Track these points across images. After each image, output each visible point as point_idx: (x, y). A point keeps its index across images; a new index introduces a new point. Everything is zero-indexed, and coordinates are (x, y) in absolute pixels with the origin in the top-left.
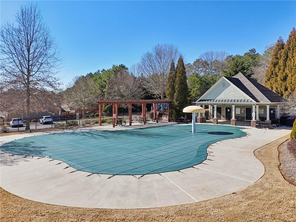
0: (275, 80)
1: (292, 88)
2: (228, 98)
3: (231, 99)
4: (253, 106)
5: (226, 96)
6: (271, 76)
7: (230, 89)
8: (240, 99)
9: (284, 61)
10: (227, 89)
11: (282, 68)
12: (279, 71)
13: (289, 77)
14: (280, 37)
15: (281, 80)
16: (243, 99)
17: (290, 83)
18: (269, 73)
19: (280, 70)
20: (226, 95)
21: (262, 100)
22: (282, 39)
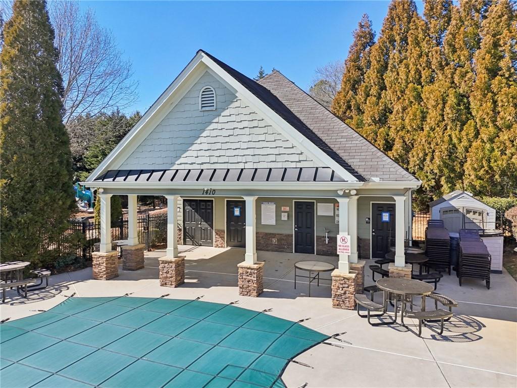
0: (357, 124)
1: (404, 141)
2: (225, 159)
3: (241, 166)
4: (339, 200)
5: (217, 153)
6: (345, 113)
7: (233, 118)
8: (279, 165)
9: (378, 72)
10: (221, 119)
11: (374, 91)
12: (365, 100)
13: (394, 112)
14: (366, 16)
15: (374, 121)
16: (294, 165)
17: (398, 129)
18: (340, 108)
19: (368, 96)
20: (218, 146)
21: (375, 169)
22: (370, 19)
